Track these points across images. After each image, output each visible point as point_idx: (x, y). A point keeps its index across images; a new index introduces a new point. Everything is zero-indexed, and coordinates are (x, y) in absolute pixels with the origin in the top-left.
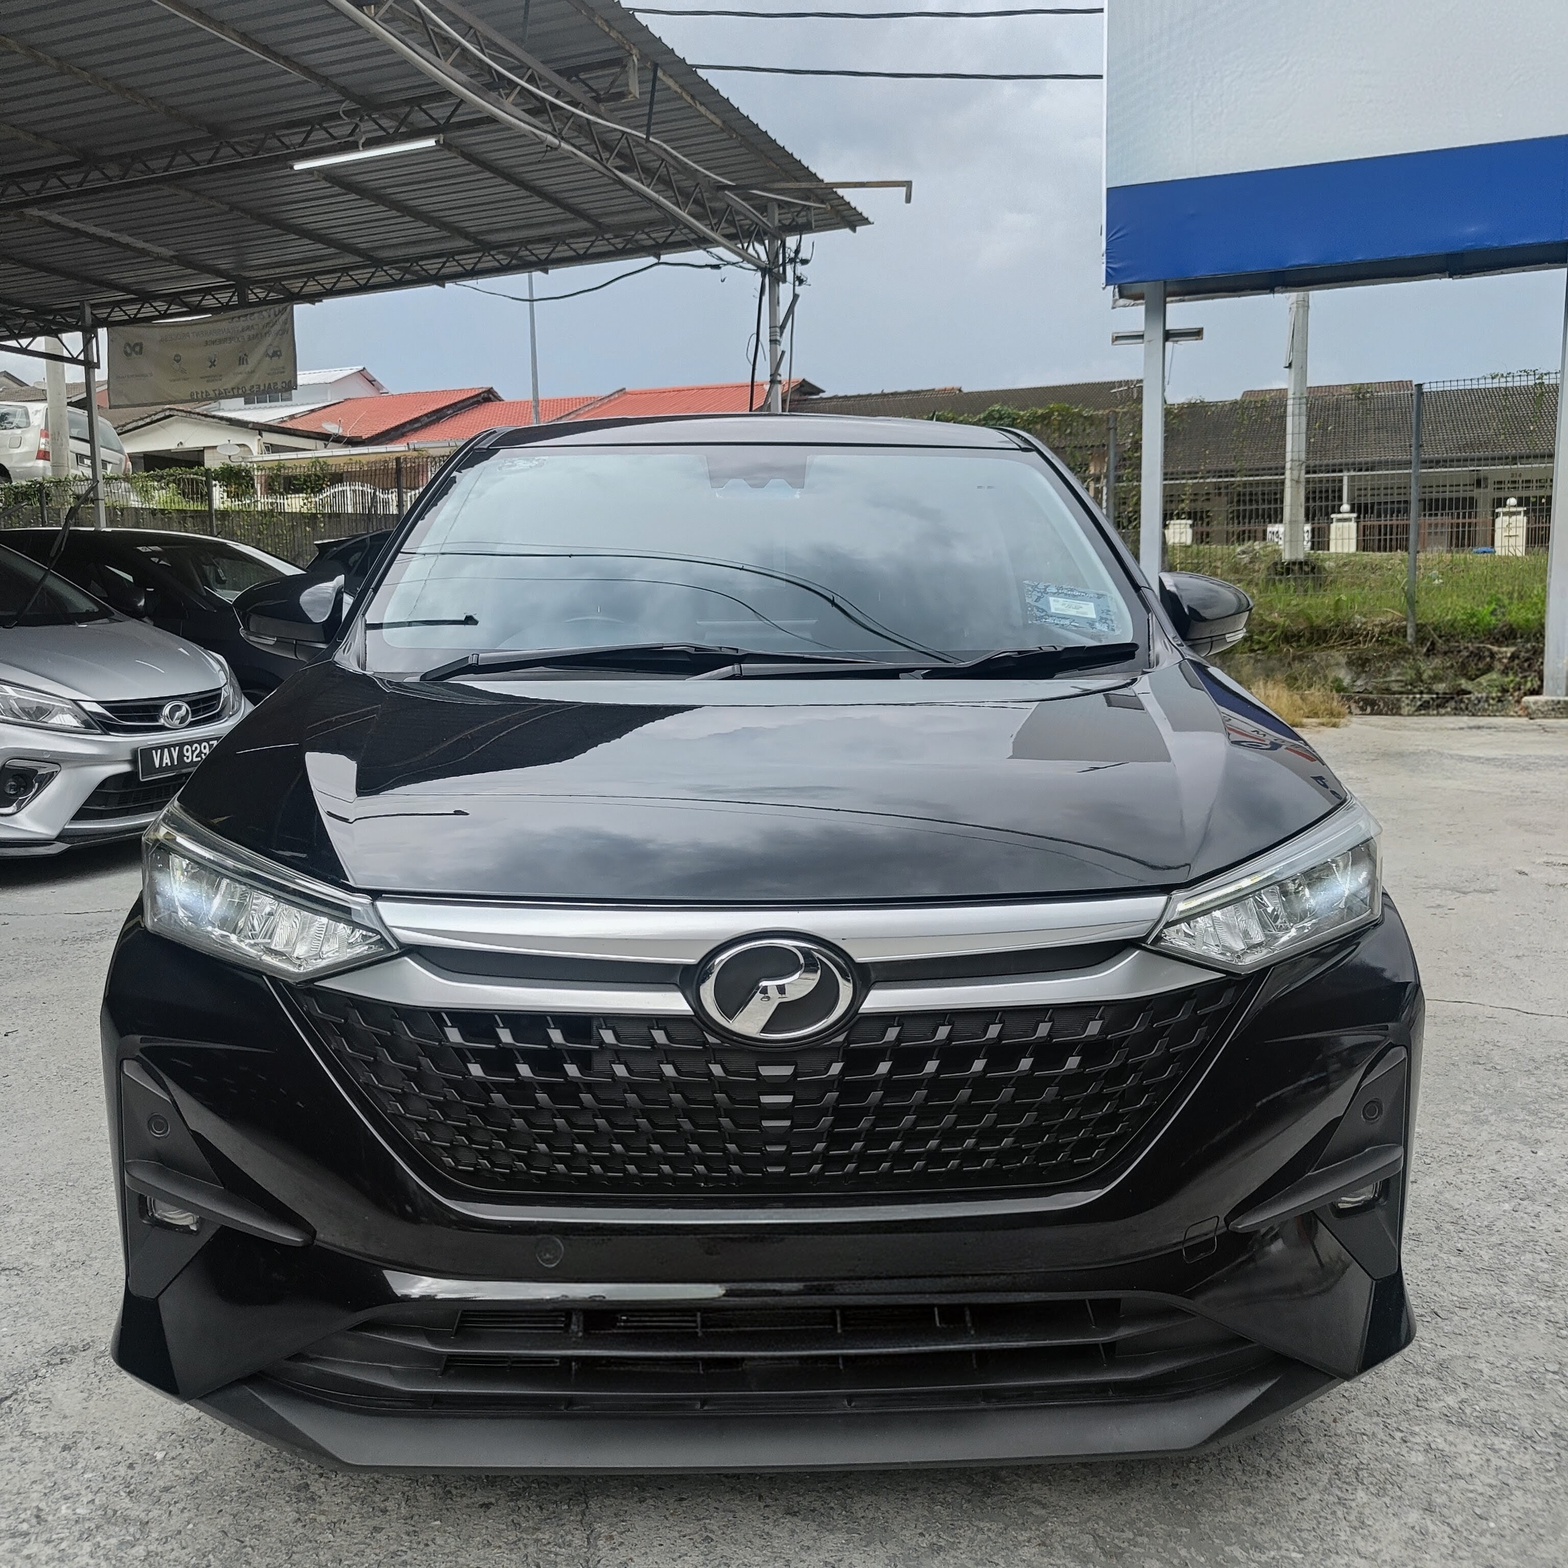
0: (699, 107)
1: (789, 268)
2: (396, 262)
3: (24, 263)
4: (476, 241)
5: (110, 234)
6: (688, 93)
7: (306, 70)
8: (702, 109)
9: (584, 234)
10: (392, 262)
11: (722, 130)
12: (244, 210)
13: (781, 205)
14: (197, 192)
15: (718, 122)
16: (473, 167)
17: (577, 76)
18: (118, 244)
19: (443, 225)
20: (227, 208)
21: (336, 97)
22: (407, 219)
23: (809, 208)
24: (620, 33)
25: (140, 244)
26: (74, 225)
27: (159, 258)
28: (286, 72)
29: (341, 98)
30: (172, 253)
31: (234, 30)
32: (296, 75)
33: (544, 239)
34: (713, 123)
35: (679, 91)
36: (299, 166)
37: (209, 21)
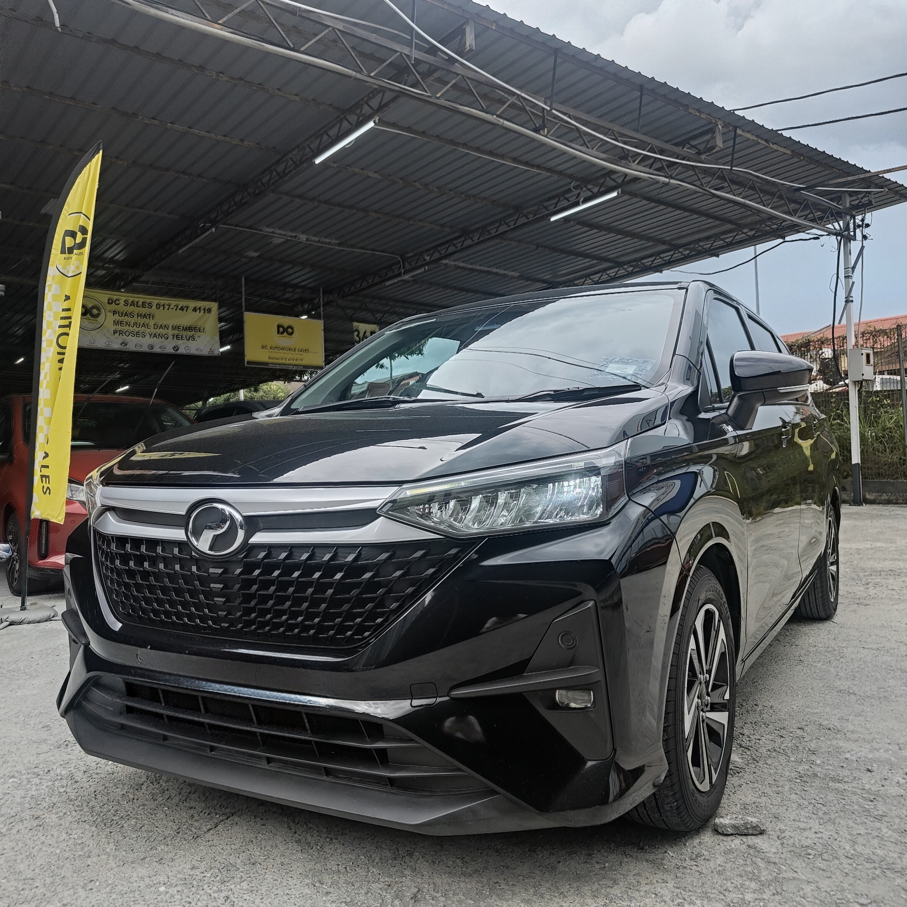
0: (771, 146)
1: (858, 231)
2: (630, 263)
3: (455, 288)
4: (670, 244)
5: (487, 269)
6: (762, 139)
7: (549, 170)
8: (775, 147)
9: (730, 231)
10: (628, 263)
11: (793, 157)
12: (545, 247)
13: (851, 194)
14: (519, 241)
15: (789, 152)
16: (653, 204)
17: (689, 144)
18: (493, 273)
19: (649, 239)
20: (536, 247)
21: (569, 180)
22: (628, 238)
23: (870, 193)
24: (709, 115)
25: (502, 272)
26: (470, 266)
27: (513, 277)
28: (540, 174)
29: (570, 181)
30: (518, 274)
31: (510, 158)
32: (545, 174)
33: (708, 238)
34: (785, 154)
35: (755, 139)
36: (553, 219)
37: (497, 156)
